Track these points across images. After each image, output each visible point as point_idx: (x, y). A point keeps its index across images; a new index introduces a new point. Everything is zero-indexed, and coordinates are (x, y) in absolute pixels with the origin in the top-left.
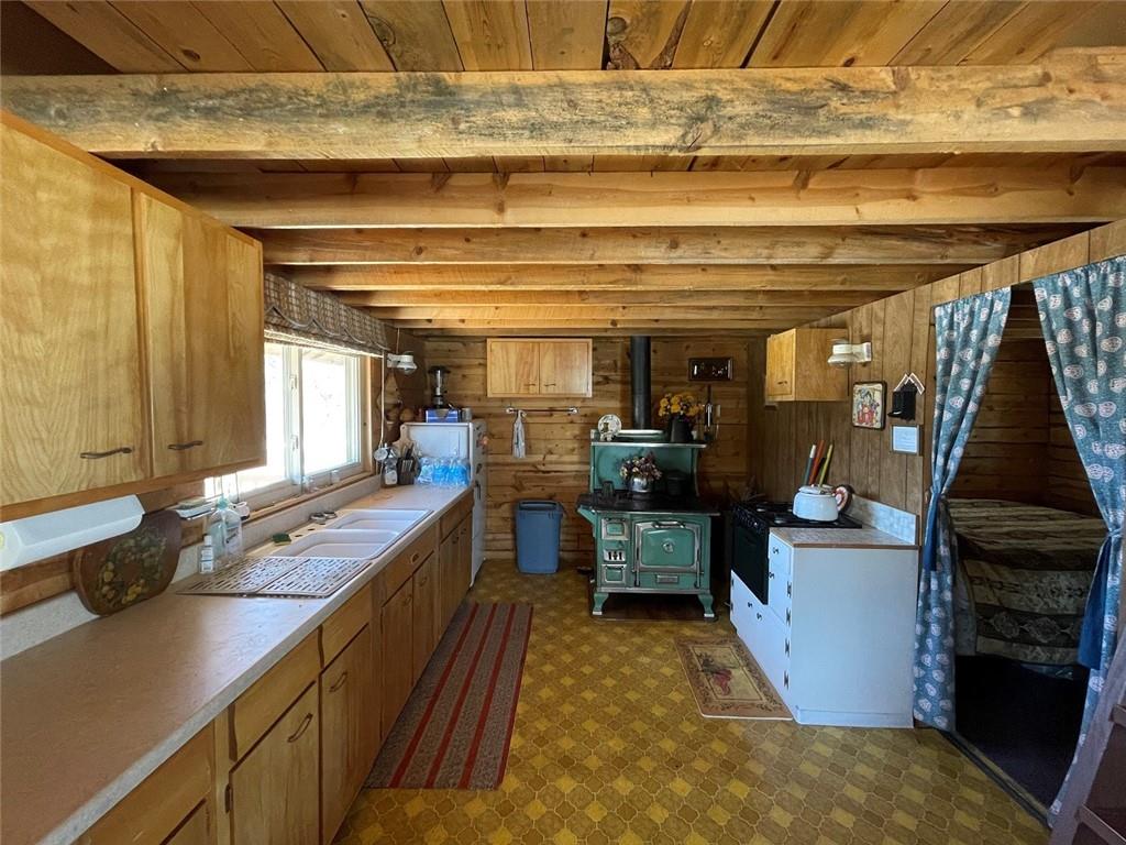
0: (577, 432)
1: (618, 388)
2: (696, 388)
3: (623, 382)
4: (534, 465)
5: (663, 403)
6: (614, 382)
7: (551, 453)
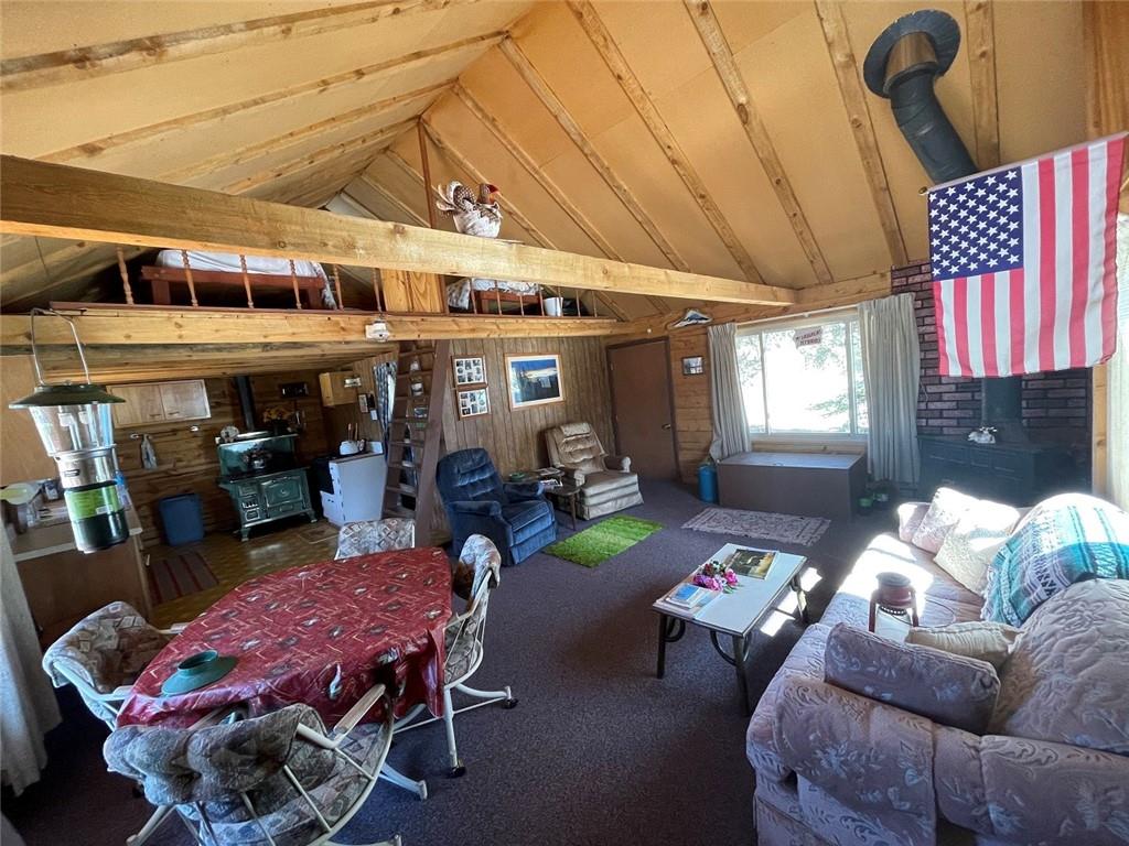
0: (200, 443)
1: (229, 409)
2: (286, 403)
3: (233, 405)
4: (165, 472)
5: (265, 414)
6: (225, 404)
7: (180, 460)
